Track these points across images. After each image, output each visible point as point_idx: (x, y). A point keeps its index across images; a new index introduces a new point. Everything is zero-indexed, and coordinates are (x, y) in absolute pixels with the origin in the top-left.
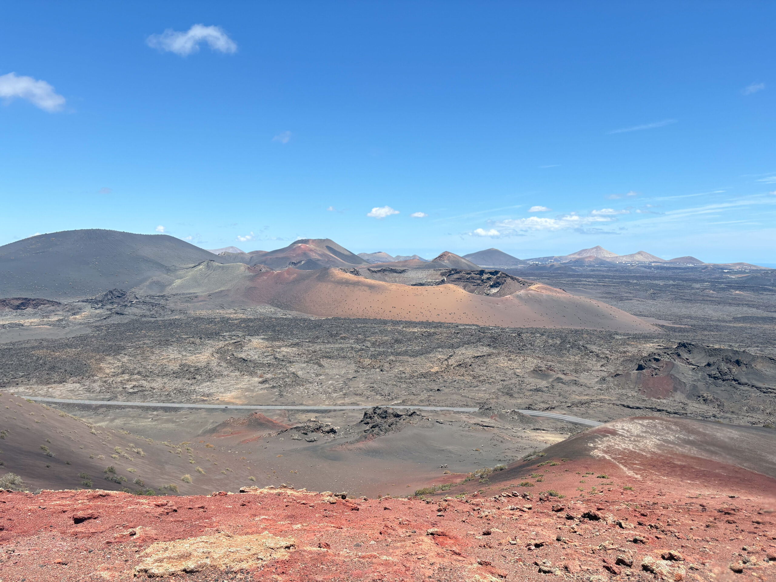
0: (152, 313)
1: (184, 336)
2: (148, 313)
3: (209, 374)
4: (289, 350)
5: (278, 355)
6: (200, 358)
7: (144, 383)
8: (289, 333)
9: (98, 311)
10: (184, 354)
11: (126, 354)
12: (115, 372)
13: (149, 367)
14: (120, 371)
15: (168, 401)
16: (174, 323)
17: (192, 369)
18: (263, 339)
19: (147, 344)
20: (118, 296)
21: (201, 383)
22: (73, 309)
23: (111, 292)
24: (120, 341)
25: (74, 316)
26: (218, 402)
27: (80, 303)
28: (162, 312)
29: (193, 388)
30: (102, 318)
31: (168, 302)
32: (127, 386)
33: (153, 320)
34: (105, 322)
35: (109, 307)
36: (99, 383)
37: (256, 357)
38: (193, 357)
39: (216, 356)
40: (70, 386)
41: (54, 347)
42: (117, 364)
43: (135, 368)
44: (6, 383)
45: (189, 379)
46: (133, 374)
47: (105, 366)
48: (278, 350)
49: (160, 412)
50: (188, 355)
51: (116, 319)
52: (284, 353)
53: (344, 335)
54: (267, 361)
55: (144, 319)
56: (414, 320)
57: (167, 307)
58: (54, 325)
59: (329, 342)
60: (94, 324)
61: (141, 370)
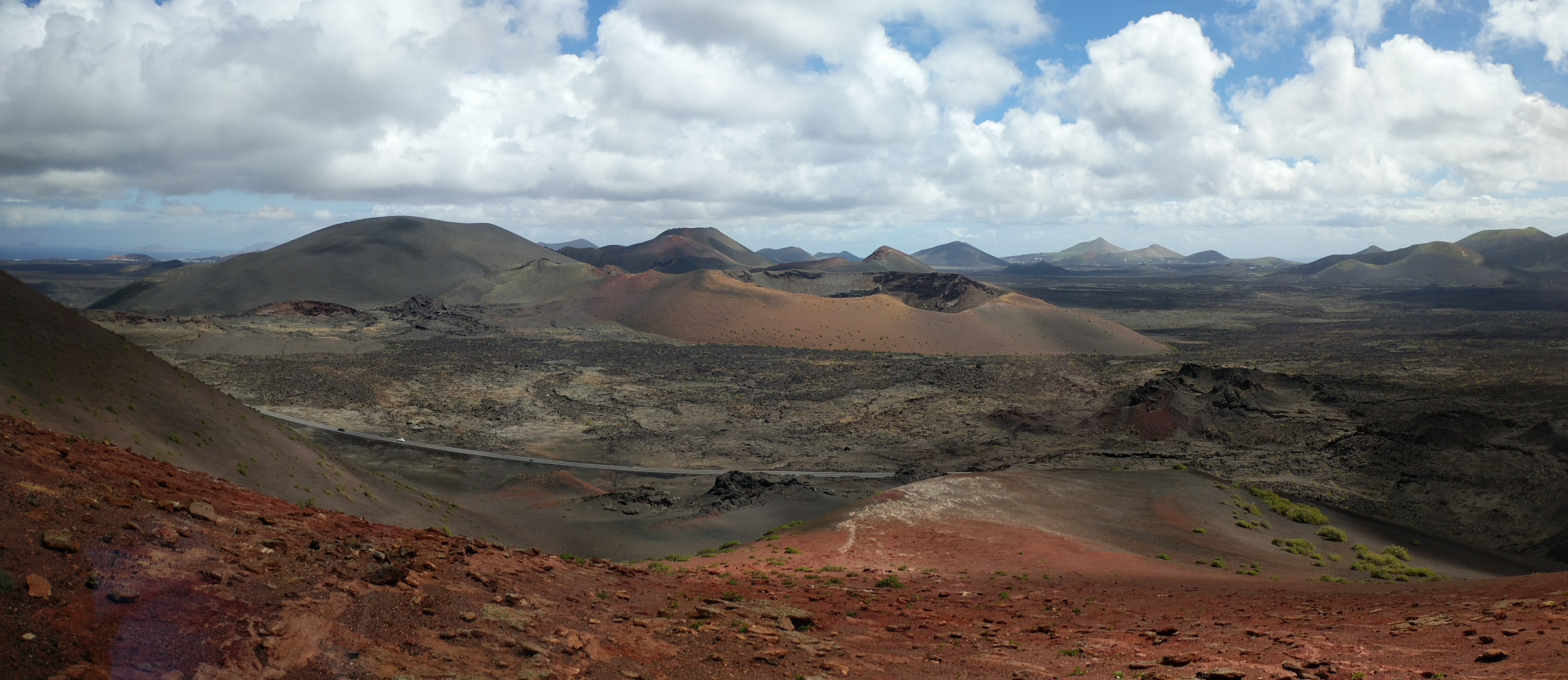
0: (460, 329)
1: (495, 363)
2: (455, 329)
3: (518, 415)
4: (635, 388)
5: (616, 395)
6: (510, 392)
7: (434, 420)
8: (639, 364)
9: (396, 323)
10: (491, 385)
11: (417, 381)
12: (401, 402)
13: (443, 400)
14: (407, 401)
15: (459, 445)
16: (487, 344)
17: (497, 407)
18: (599, 371)
19: (446, 369)
20: (422, 305)
21: (506, 426)
22: (368, 319)
23: (414, 299)
24: (415, 364)
25: (368, 328)
26: (522, 452)
27: (377, 312)
28: (473, 328)
29: (493, 432)
30: (400, 332)
31: (483, 315)
32: (413, 421)
33: (460, 338)
34: (402, 338)
35: (410, 318)
36: (380, 414)
37: (586, 396)
38: (501, 391)
39: (531, 390)
40: (347, 413)
41: (339, 364)
42: (406, 393)
43: (426, 400)
44: (281, 401)
45: (491, 420)
46: (422, 407)
47: (392, 393)
48: (619, 388)
49: (446, 458)
50: (494, 387)
51: (416, 335)
52: (625, 392)
53: (718, 370)
54: (600, 402)
55: (450, 337)
56: (826, 348)
57: (480, 322)
58: (345, 338)
59: (694, 380)
60: (389, 339)
61: (432, 402)
